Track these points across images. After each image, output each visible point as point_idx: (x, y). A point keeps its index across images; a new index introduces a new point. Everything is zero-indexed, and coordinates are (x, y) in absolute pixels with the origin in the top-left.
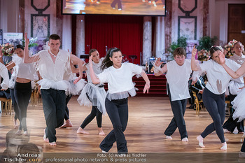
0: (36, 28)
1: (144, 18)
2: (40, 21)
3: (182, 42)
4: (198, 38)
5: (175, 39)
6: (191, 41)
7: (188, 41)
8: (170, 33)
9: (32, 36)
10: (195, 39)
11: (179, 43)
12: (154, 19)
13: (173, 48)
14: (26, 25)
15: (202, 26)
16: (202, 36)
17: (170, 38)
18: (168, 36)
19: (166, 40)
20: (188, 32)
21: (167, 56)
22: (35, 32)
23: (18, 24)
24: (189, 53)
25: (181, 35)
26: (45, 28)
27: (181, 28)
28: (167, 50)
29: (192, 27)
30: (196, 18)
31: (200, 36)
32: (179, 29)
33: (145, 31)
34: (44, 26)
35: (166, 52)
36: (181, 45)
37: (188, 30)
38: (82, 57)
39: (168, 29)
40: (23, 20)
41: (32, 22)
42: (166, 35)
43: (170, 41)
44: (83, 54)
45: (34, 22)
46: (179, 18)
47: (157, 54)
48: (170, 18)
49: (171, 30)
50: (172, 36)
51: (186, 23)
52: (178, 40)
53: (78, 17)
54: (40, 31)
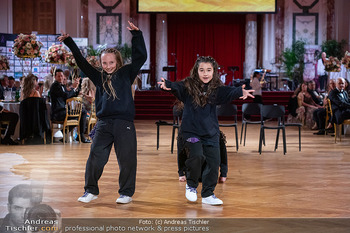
0: (103, 31)
1: (247, 17)
3: (299, 48)
4: (320, 42)
5: (288, 43)
6: (311, 47)
7: (306, 47)
8: (283, 36)
9: (98, 42)
10: (316, 43)
11: (294, 50)
12: (260, 17)
13: (287, 57)
14: (91, 28)
15: (326, 27)
16: (325, 39)
17: (283, 43)
18: (279, 41)
19: (277, 45)
20: (306, 34)
21: (279, 68)
22: (102, 37)
23: (80, 26)
24: (308, 62)
25: (297, 39)
26: (115, 32)
27: (297, 28)
28: (278, 59)
29: (311, 28)
30: (317, 15)
31: (322, 39)
32: (294, 31)
33: (248, 34)
34: (114, 29)
35: (276, 62)
36: (297, 52)
37: (306, 31)
38: (165, 69)
39: (279, 31)
40: (86, 21)
41: (98, 23)
42: (277, 39)
43: (282, 46)
44: (165, 65)
45: (101, 23)
46: (295, 15)
47: (264, 65)
48: (282, 16)
49: (283, 32)
50: (285, 40)
51: (303, 22)
52: (293, 46)
53: (158, 17)
54: (109, 35)
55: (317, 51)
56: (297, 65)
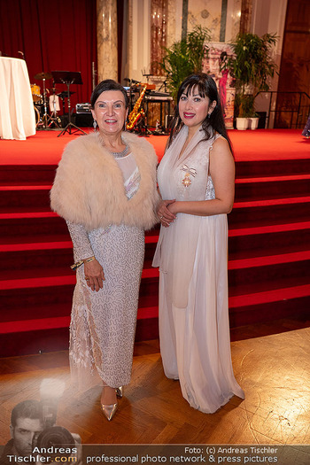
6: (214, 45)
8: (164, 23)
10: (222, 39)
17: (164, 36)
18: (158, 32)
19: (154, 39)
20: (207, 20)
25: (190, 29)
29: (215, 9)
32: (185, 14)
35: (153, 73)
37: (205, 15)
39: (158, 13)
42: (154, 28)
50: (170, 30)
52: (184, 41)
55: (224, 54)
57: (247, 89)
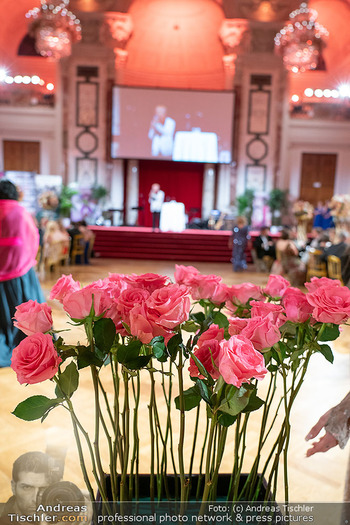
0: (81, 173)
1: (207, 166)
2: (86, 165)
4: (267, 190)
5: (240, 191)
6: (260, 194)
7: (256, 194)
8: (236, 184)
9: (76, 180)
10: (264, 191)
11: (246, 196)
12: (217, 167)
13: (240, 202)
14: (71, 171)
15: (273, 177)
16: (272, 188)
18: (233, 188)
20: (259, 184)
23: (62, 167)
24: (258, 207)
25: (249, 186)
26: (92, 175)
27: (248, 178)
28: (232, 203)
29: (260, 177)
30: (265, 167)
31: (269, 188)
32: (246, 180)
34: (90, 171)
37: (256, 180)
39: (233, 179)
40: (67, 165)
41: (77, 166)
42: (231, 186)
43: (236, 192)
44: (136, 205)
45: (80, 167)
46: (248, 166)
47: (219, 207)
48: (236, 167)
49: (236, 180)
50: (238, 188)
51: (255, 173)
52: (246, 193)
53: (131, 163)
54: (87, 177)
56: (248, 210)
57: (277, 214)
